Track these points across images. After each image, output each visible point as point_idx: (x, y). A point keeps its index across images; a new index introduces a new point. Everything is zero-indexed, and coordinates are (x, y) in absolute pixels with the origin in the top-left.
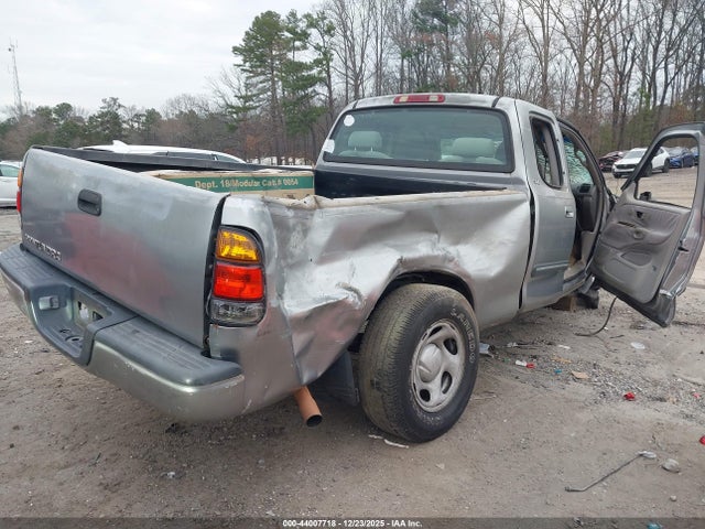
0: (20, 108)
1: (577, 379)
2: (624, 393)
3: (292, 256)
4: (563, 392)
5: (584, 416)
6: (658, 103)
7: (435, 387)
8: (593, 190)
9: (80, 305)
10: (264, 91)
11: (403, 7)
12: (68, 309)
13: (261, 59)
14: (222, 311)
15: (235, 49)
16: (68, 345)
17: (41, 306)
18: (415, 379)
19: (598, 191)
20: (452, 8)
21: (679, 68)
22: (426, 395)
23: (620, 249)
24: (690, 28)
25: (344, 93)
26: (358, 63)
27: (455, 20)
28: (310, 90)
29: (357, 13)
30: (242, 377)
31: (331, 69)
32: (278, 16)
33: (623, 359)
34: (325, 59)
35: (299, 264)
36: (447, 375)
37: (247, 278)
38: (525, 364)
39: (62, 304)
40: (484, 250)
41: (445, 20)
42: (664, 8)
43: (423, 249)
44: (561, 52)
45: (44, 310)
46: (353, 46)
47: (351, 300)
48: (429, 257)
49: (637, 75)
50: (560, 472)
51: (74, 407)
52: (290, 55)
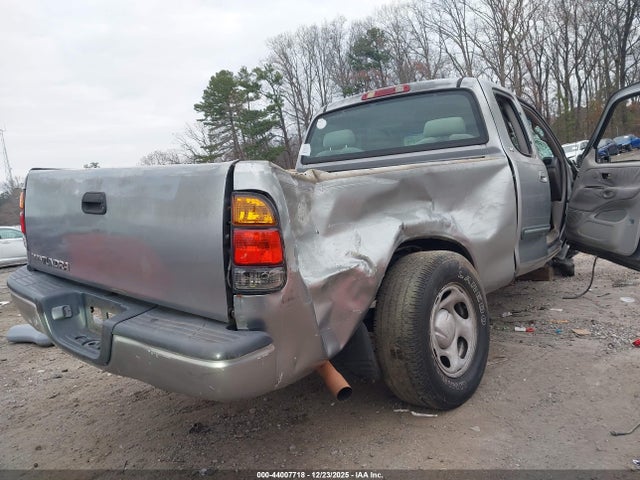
0: (12, 182)
1: (579, 336)
2: (632, 341)
3: (300, 227)
4: (571, 348)
5: (602, 366)
6: (576, 105)
7: (453, 352)
8: (555, 162)
9: (92, 308)
10: (226, 139)
11: (339, 51)
12: (81, 316)
13: (221, 112)
14: (244, 280)
15: (197, 107)
16: (85, 349)
17: (55, 317)
18: (434, 345)
19: (559, 162)
20: (382, 46)
21: (588, 73)
22: (446, 361)
23: (592, 211)
24: (591, 39)
25: (297, 132)
26: (306, 105)
27: (386, 57)
28: (266, 134)
29: (299, 62)
30: (271, 348)
31: (283, 114)
32: (230, 74)
33: (617, 313)
34: (276, 105)
35: (308, 235)
36: (462, 341)
37: (265, 244)
38: (524, 330)
39: (75, 313)
40: (477, 213)
41: (377, 58)
42: (566, 23)
43: (421, 216)
44: (482, 73)
45: (57, 320)
46: (300, 91)
47: (362, 268)
48: (428, 224)
49: (553, 84)
50: (599, 419)
51: (93, 422)
52: (246, 106)
